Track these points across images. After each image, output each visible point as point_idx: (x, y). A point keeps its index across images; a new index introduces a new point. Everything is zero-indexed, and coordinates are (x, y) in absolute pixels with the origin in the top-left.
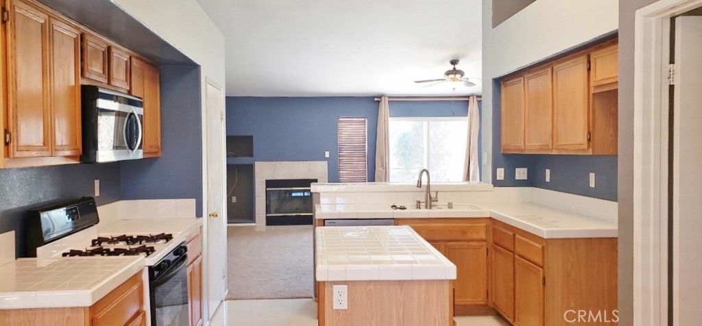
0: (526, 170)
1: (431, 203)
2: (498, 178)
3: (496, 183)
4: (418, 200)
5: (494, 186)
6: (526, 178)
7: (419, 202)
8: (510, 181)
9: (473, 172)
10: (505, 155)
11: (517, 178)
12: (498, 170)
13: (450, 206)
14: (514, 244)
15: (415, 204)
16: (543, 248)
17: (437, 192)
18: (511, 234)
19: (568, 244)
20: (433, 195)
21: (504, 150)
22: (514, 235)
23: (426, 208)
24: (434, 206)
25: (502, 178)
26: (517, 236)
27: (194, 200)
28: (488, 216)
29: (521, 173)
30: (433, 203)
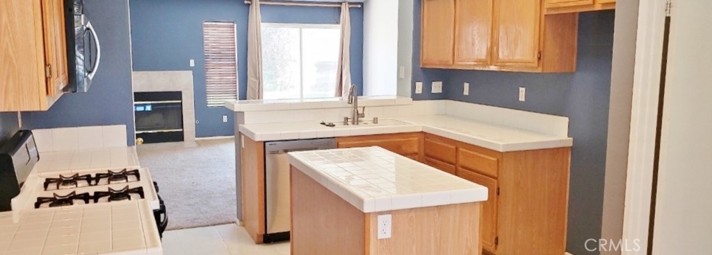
0: (441, 83)
1: (358, 118)
2: (417, 92)
3: (415, 97)
4: (346, 116)
5: (413, 100)
6: (441, 91)
7: (347, 119)
8: (428, 95)
9: (346, 81)
10: (424, 70)
11: (434, 91)
12: (417, 83)
13: (375, 121)
14: (456, 157)
15: (343, 120)
16: (498, 160)
17: (364, 108)
18: (454, 147)
19: (519, 155)
20: (360, 111)
21: (424, 64)
22: (457, 149)
23: (353, 124)
24: (361, 121)
25: (420, 92)
26: (460, 149)
27: (125, 126)
28: (420, 130)
29: (437, 87)
30: (360, 119)
